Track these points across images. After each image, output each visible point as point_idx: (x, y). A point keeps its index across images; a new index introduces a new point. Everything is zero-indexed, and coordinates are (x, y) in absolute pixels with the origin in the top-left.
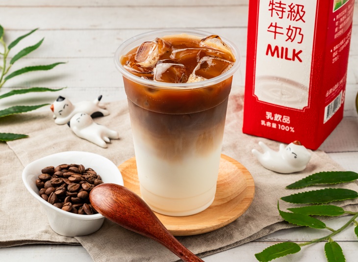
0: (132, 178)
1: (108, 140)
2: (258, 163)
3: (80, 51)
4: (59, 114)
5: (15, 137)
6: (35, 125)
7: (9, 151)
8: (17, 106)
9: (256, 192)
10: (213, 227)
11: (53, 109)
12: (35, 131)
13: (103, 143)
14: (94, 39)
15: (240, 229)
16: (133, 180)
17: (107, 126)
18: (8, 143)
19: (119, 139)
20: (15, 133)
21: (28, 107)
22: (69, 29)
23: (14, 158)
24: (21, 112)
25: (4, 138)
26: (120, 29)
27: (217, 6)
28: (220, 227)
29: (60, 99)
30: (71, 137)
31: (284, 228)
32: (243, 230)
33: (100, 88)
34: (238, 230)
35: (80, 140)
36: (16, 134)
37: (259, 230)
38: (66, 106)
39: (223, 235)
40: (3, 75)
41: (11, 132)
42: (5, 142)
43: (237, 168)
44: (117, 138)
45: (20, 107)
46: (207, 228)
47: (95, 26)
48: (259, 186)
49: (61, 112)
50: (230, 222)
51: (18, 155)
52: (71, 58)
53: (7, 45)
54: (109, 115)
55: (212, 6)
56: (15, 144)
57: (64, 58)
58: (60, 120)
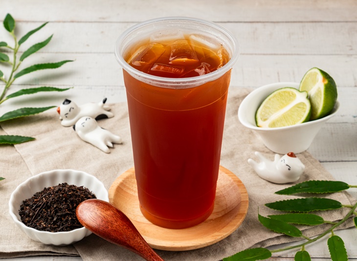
0: (132, 188)
1: (111, 145)
2: (254, 172)
3: (88, 45)
4: (65, 116)
5: (22, 140)
6: (42, 126)
7: (16, 154)
8: (25, 108)
9: (250, 205)
10: (207, 243)
11: (59, 112)
12: (42, 133)
13: (106, 149)
14: (102, 32)
15: (232, 245)
16: (133, 190)
17: (111, 130)
18: (15, 146)
19: (122, 144)
20: (22, 135)
21: (36, 109)
22: (78, 22)
23: (21, 162)
24: (28, 114)
25: (12, 140)
26: (128, 22)
28: (213, 243)
29: (66, 103)
30: (76, 141)
31: (275, 244)
32: (235, 245)
33: (106, 86)
34: (231, 245)
35: (84, 143)
36: (24, 137)
37: (250, 245)
38: (72, 110)
39: (216, 250)
40: (13, 71)
41: (19, 135)
42: (12, 145)
43: (232, 180)
44: (120, 143)
45: (28, 108)
46: (201, 245)
47: (103, 18)
48: (253, 199)
49: (67, 115)
50: (223, 238)
51: (25, 159)
52: (79, 53)
53: (18, 40)
54: (113, 117)
56: (22, 147)
57: (73, 53)
58: (65, 122)
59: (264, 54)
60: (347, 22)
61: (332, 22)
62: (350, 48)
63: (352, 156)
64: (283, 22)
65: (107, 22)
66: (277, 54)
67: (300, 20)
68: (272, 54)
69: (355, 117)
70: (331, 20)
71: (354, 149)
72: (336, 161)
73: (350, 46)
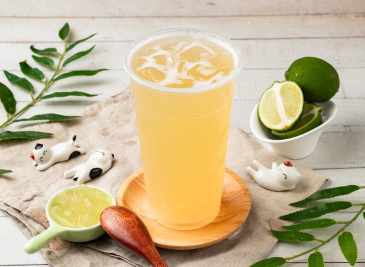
3: (93, 63)
4: (40, 161)
14: (106, 51)
26: (130, 41)
27: (218, 16)
38: (45, 153)
47: (107, 38)
49: (42, 159)
55: (214, 16)
59: (258, 69)
60: (333, 38)
61: (320, 38)
62: (337, 62)
63: (345, 163)
64: (274, 39)
65: (110, 41)
66: (270, 69)
67: (290, 37)
68: (265, 69)
69: (345, 126)
70: (319, 37)
71: (346, 157)
72: (330, 169)
73: (338, 60)
